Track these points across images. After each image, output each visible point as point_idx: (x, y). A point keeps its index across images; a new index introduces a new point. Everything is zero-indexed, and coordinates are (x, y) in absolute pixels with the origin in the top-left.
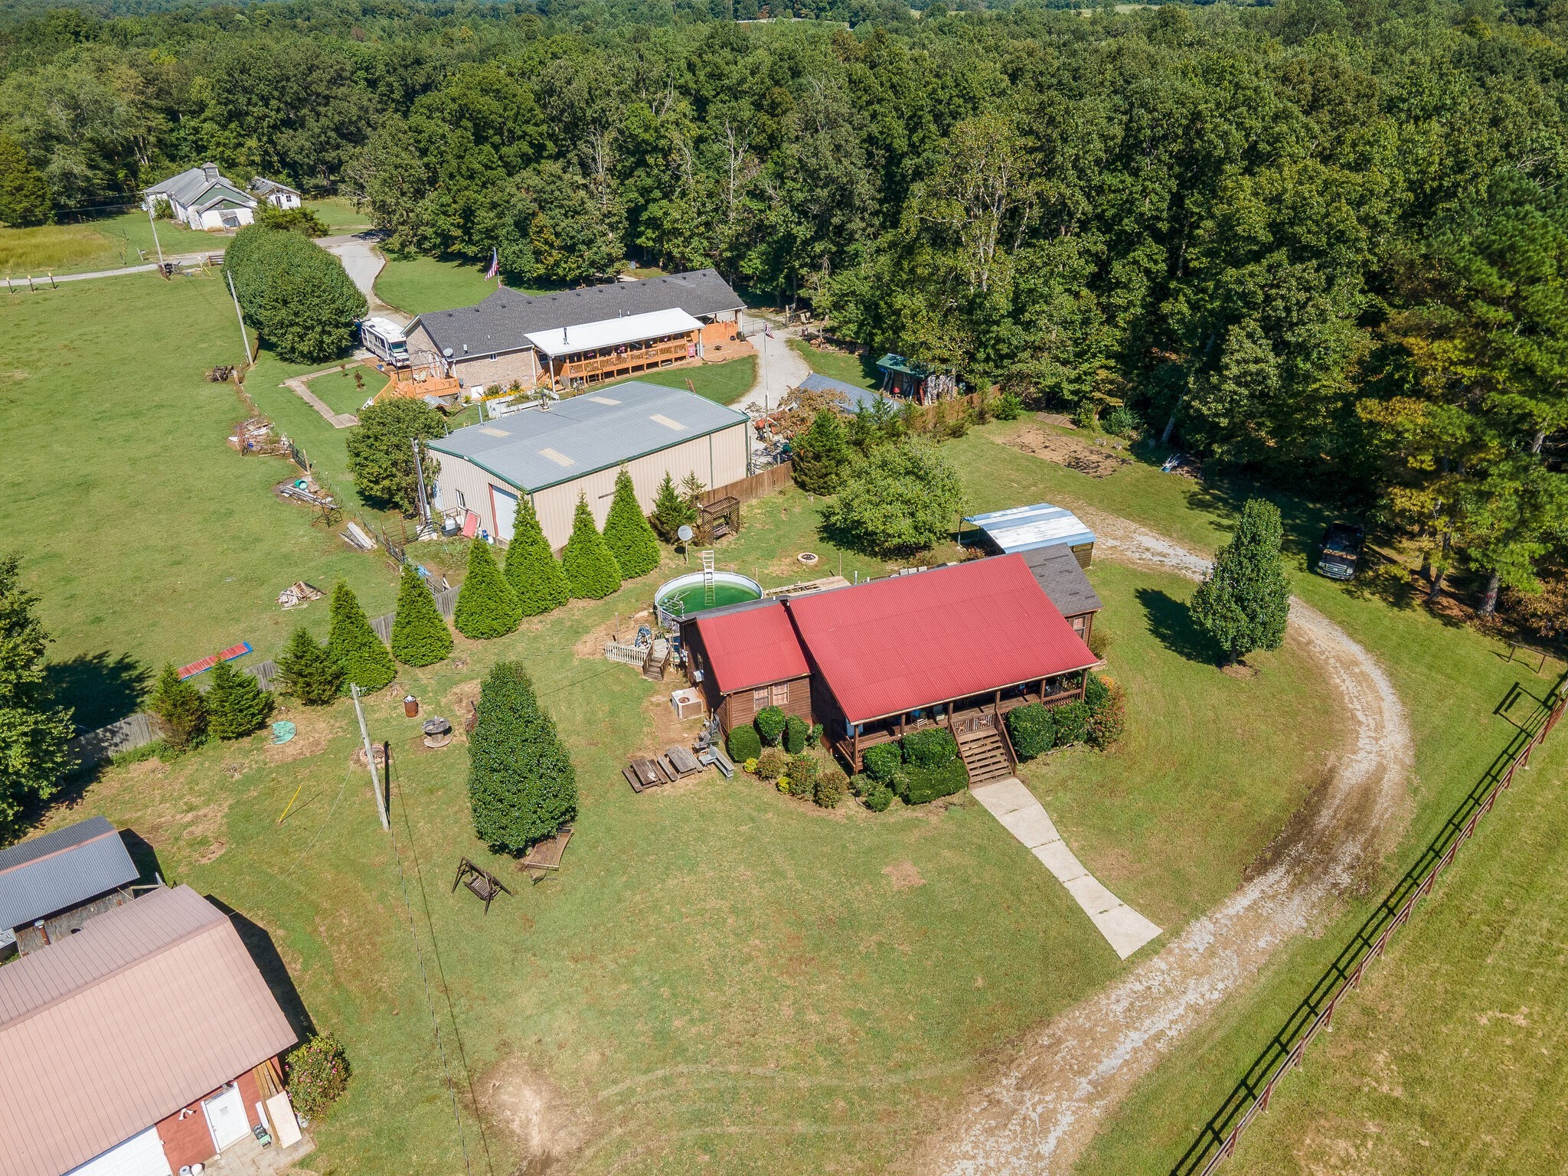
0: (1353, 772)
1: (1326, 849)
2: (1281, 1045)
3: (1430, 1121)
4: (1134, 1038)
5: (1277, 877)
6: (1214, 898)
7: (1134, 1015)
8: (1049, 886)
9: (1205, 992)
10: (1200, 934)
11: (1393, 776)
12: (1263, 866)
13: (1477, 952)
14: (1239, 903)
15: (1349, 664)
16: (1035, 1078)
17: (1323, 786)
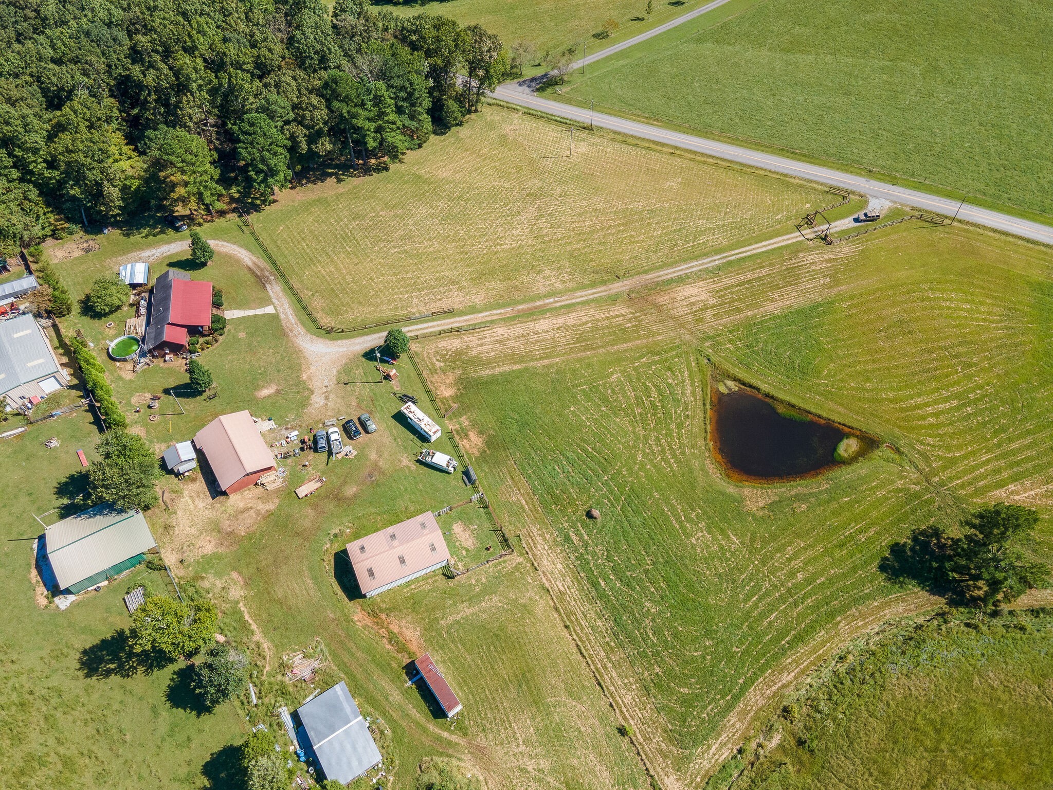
0: (250, 264)
1: (265, 276)
2: (300, 301)
3: (317, 292)
4: (290, 317)
5: (267, 286)
6: (269, 296)
7: (286, 314)
8: (255, 316)
9: (286, 306)
10: (275, 301)
11: (253, 258)
12: (265, 286)
13: (294, 270)
14: (271, 294)
15: (217, 245)
16: (291, 331)
17: (250, 269)
